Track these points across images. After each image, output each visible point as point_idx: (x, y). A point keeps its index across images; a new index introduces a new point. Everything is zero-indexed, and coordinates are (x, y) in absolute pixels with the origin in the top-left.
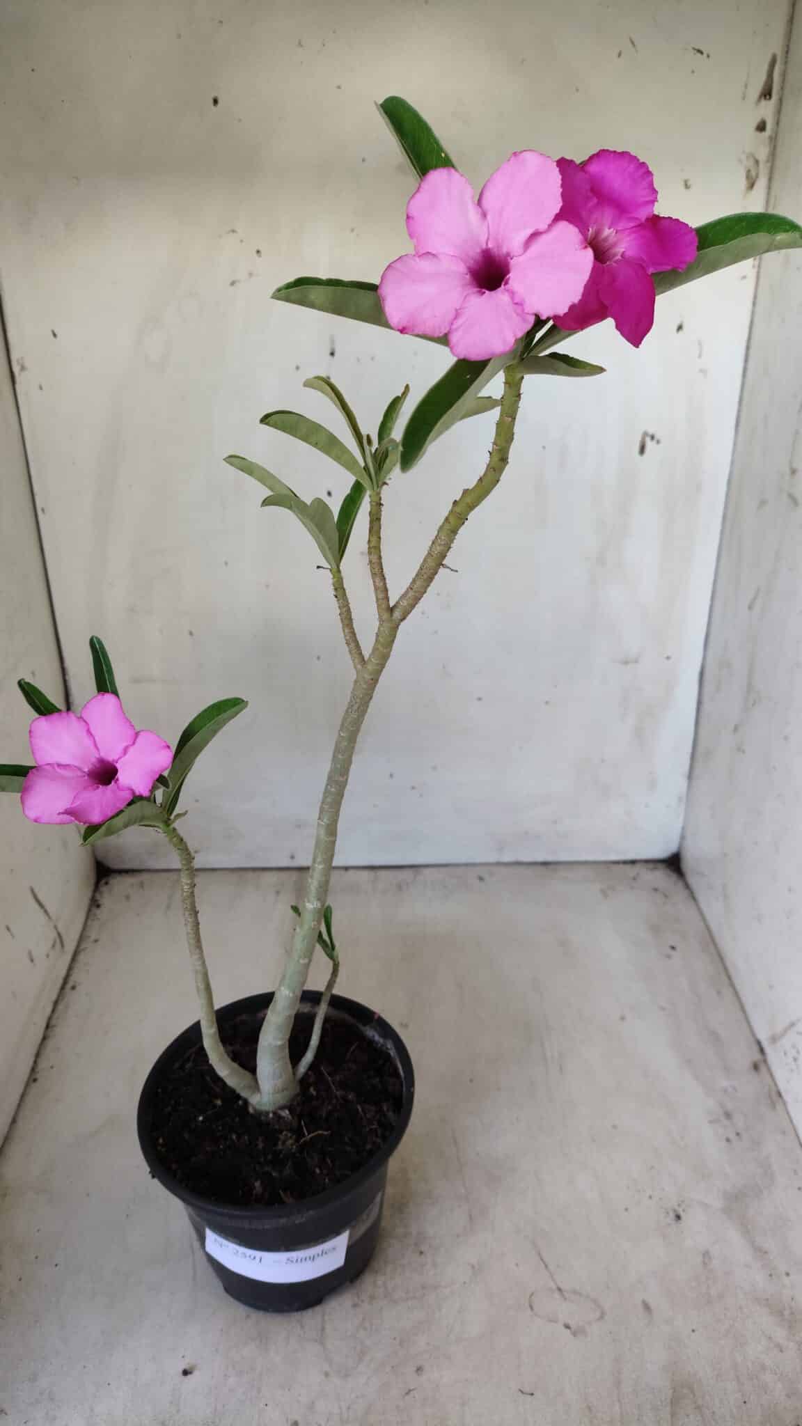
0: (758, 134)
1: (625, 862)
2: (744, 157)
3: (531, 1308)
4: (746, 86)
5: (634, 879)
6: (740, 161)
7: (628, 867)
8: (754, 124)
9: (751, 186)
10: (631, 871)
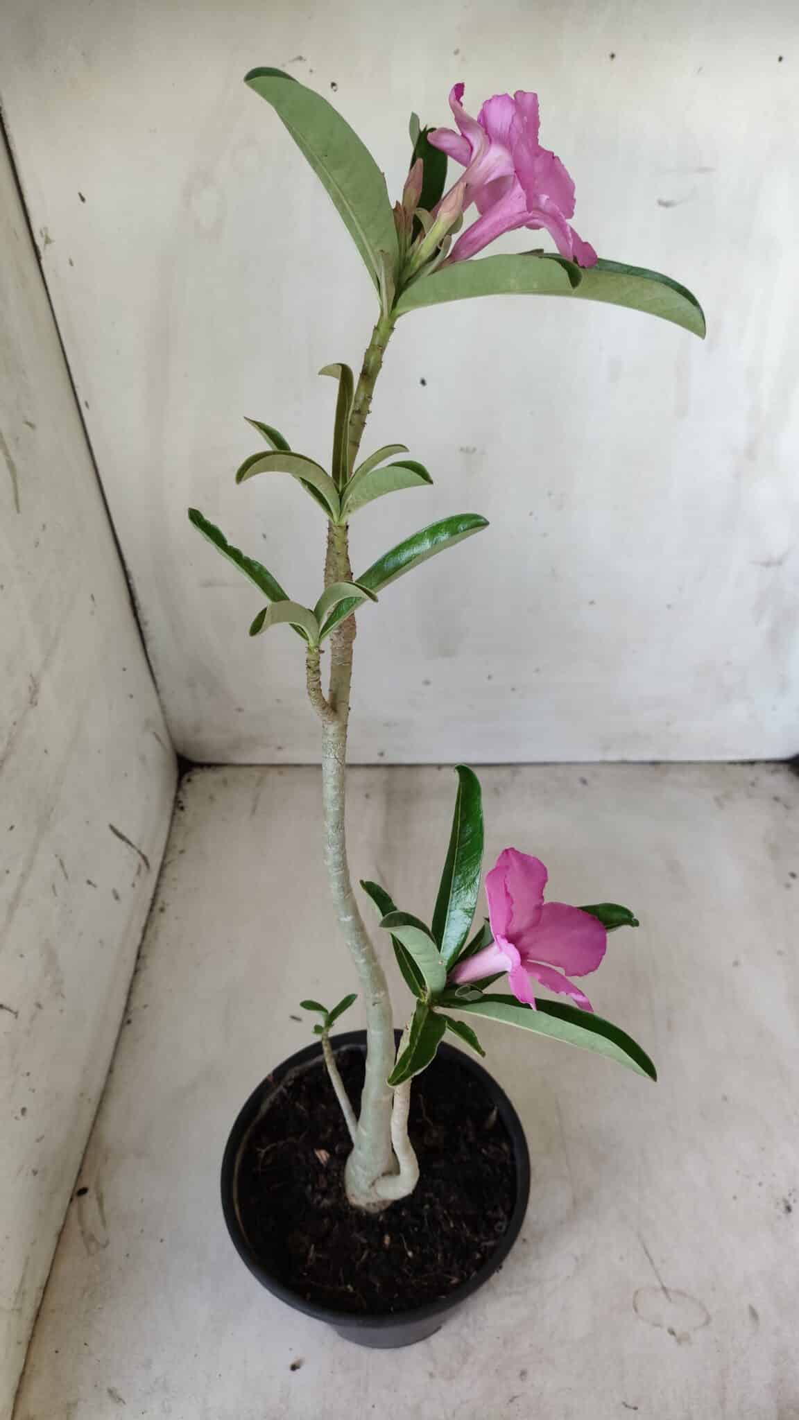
1: (743, 763)
3: (636, 1310)
5: (753, 784)
7: (747, 769)
10: (749, 774)
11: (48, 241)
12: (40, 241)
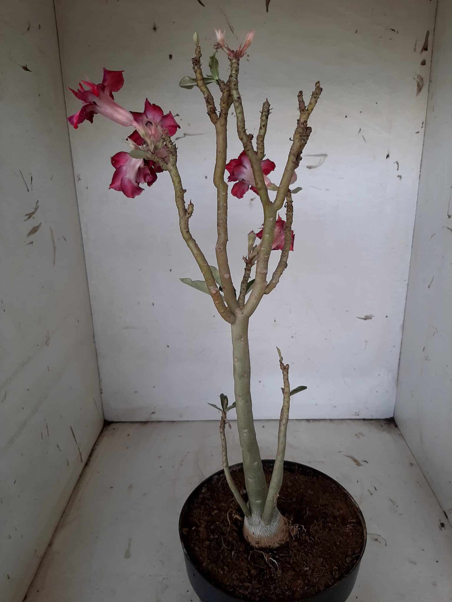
0: (422, 66)
1: (367, 420)
2: (416, 77)
4: (416, 45)
6: (414, 79)
7: (369, 422)
8: (420, 61)
9: (420, 89)
11: (79, 179)
12: (76, 179)
